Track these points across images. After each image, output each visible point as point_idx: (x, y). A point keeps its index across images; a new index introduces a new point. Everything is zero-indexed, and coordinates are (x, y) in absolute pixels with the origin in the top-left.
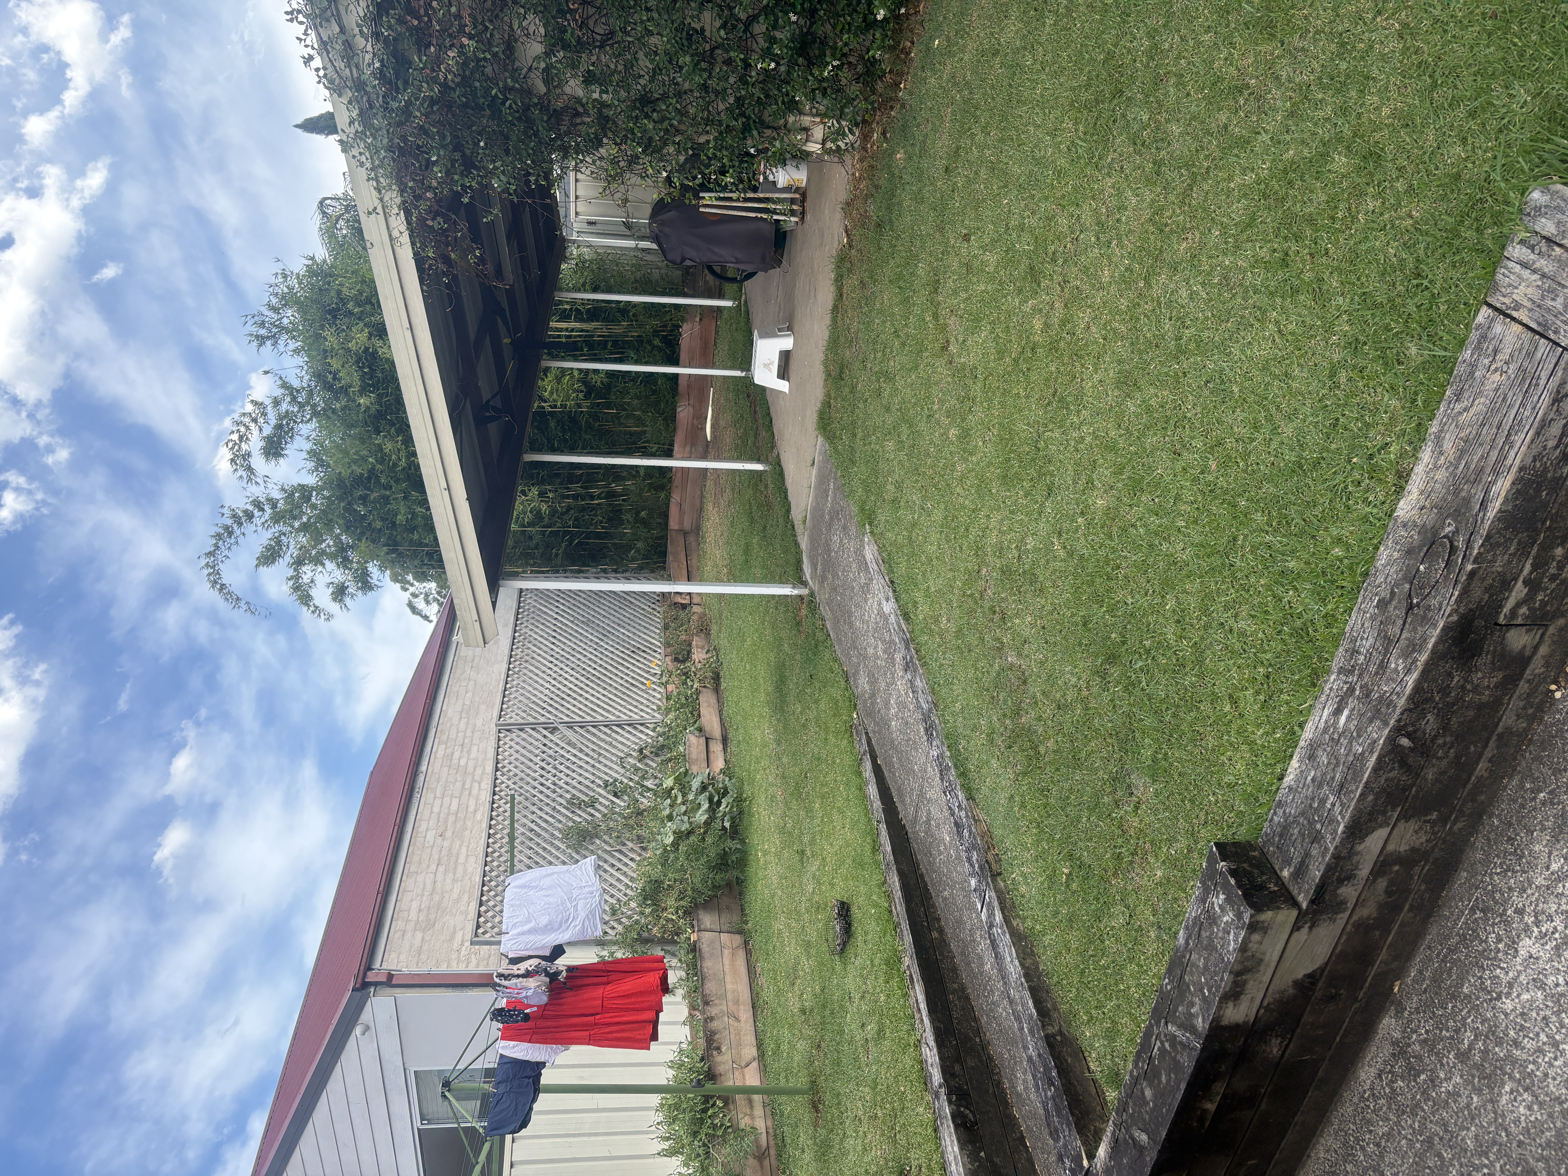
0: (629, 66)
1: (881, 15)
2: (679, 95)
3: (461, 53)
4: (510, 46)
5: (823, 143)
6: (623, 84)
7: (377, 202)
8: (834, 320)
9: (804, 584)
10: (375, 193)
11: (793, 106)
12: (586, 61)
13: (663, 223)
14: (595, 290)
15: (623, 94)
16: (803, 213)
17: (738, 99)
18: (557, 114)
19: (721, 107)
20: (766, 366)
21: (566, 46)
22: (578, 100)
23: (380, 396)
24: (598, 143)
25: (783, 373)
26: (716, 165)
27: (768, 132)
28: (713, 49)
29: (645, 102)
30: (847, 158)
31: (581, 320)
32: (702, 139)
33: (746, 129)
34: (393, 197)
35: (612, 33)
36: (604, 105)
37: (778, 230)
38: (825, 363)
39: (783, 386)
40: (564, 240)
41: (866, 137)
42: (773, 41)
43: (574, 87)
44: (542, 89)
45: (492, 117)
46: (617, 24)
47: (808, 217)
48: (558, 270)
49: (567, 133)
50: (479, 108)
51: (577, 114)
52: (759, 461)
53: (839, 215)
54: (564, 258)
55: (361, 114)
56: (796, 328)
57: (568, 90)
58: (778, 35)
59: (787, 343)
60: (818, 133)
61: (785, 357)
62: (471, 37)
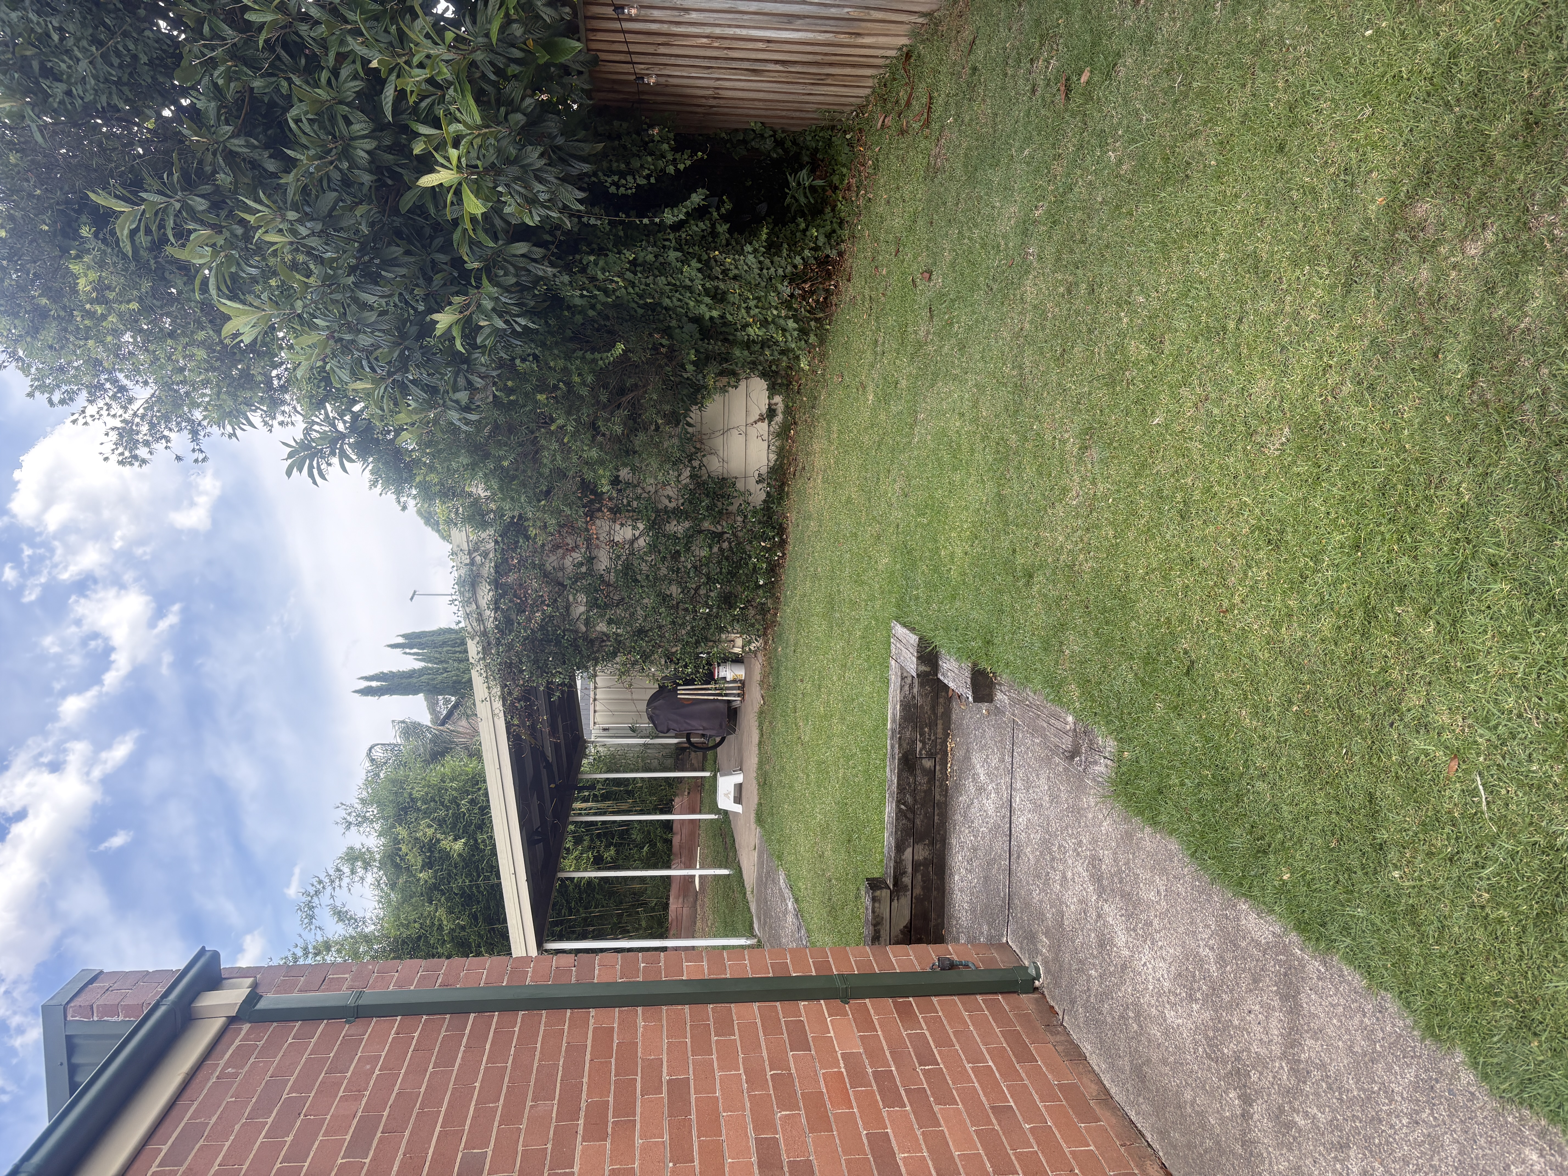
0: (632, 615)
1: (761, 583)
2: (660, 627)
3: (543, 614)
4: (568, 608)
5: (743, 647)
6: (629, 624)
7: (487, 695)
8: (760, 749)
9: (755, 936)
10: (486, 691)
11: (721, 630)
12: (609, 614)
13: (655, 708)
14: (609, 771)
15: (629, 629)
16: (743, 695)
17: (692, 628)
18: (592, 642)
19: (684, 632)
20: (726, 795)
21: (598, 607)
22: (604, 634)
23: (436, 872)
24: (614, 654)
25: (738, 800)
26: (682, 663)
27: (711, 644)
28: (678, 603)
29: (641, 632)
30: (759, 655)
31: (597, 801)
32: (674, 650)
33: (697, 643)
34: (497, 691)
35: (623, 599)
36: (618, 635)
37: (729, 708)
38: (757, 779)
39: (738, 808)
40: (585, 742)
41: (766, 643)
42: (708, 597)
43: (602, 627)
44: (584, 629)
45: (555, 646)
46: (625, 595)
47: (746, 696)
48: (580, 765)
49: (598, 651)
50: (551, 641)
51: (604, 641)
52: (726, 868)
53: (758, 688)
54: (585, 756)
55: (483, 648)
56: (744, 768)
57: (598, 628)
58: (712, 594)
59: (739, 778)
60: (739, 642)
61: (739, 788)
62: (548, 606)
